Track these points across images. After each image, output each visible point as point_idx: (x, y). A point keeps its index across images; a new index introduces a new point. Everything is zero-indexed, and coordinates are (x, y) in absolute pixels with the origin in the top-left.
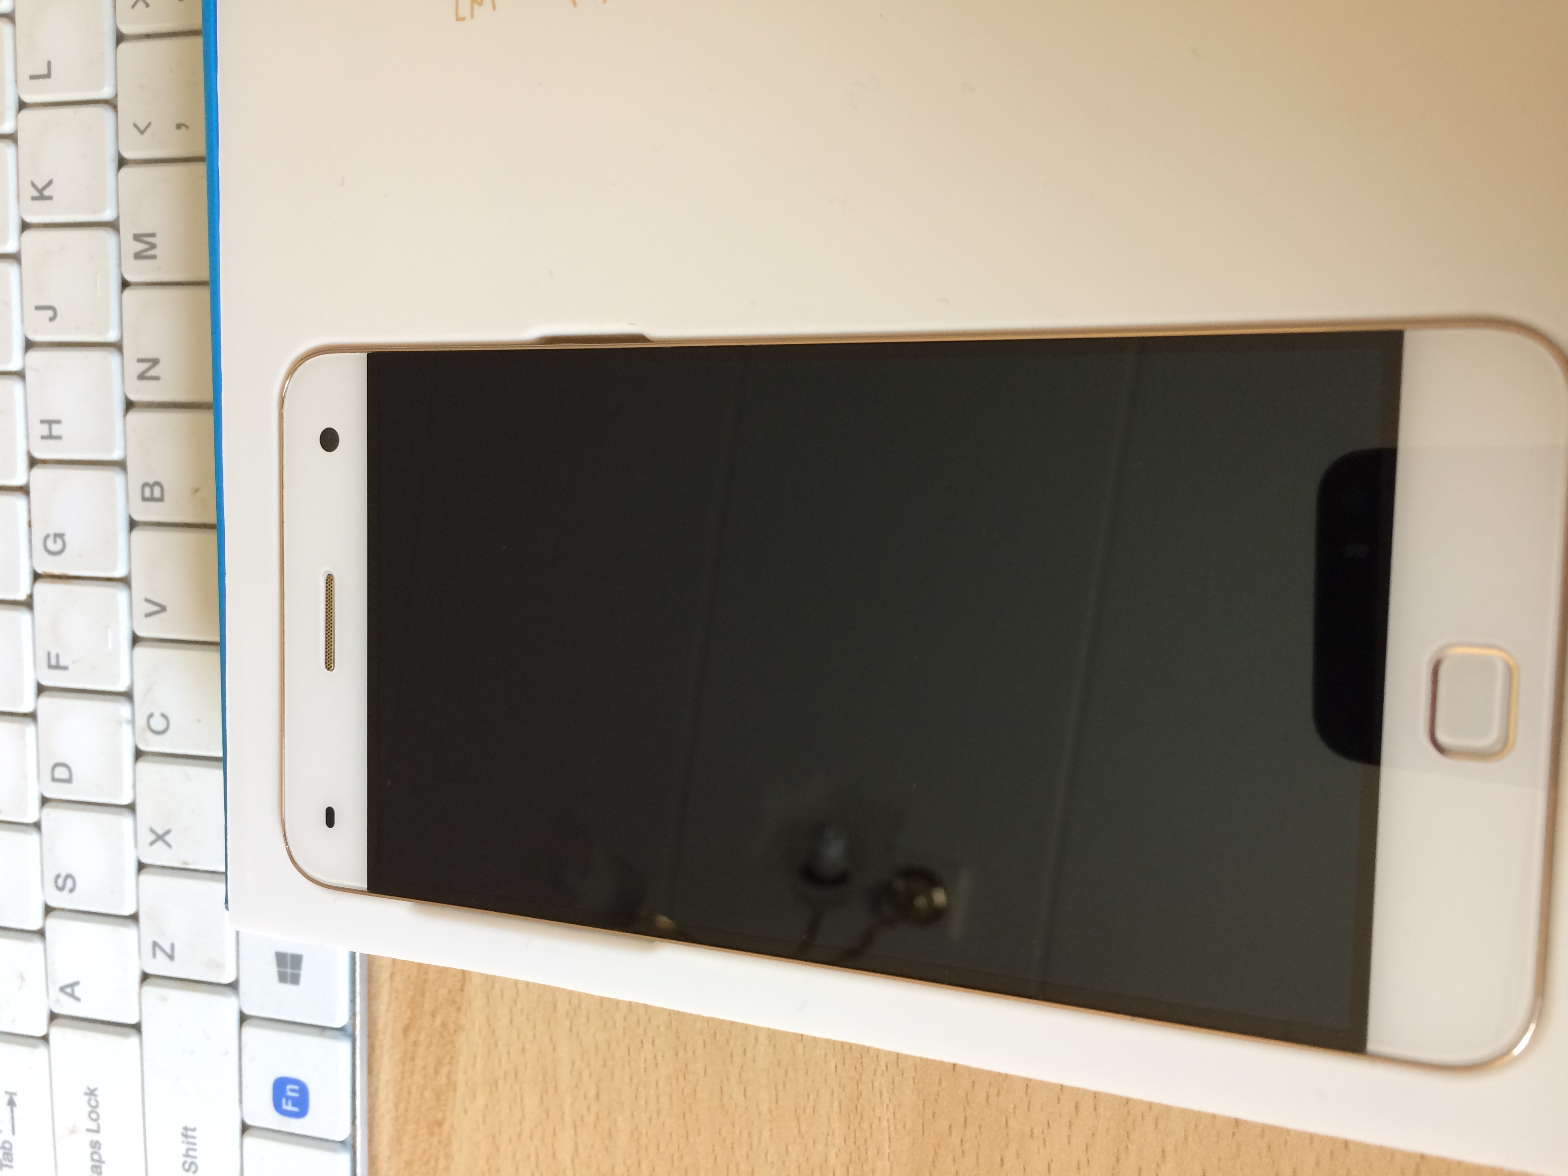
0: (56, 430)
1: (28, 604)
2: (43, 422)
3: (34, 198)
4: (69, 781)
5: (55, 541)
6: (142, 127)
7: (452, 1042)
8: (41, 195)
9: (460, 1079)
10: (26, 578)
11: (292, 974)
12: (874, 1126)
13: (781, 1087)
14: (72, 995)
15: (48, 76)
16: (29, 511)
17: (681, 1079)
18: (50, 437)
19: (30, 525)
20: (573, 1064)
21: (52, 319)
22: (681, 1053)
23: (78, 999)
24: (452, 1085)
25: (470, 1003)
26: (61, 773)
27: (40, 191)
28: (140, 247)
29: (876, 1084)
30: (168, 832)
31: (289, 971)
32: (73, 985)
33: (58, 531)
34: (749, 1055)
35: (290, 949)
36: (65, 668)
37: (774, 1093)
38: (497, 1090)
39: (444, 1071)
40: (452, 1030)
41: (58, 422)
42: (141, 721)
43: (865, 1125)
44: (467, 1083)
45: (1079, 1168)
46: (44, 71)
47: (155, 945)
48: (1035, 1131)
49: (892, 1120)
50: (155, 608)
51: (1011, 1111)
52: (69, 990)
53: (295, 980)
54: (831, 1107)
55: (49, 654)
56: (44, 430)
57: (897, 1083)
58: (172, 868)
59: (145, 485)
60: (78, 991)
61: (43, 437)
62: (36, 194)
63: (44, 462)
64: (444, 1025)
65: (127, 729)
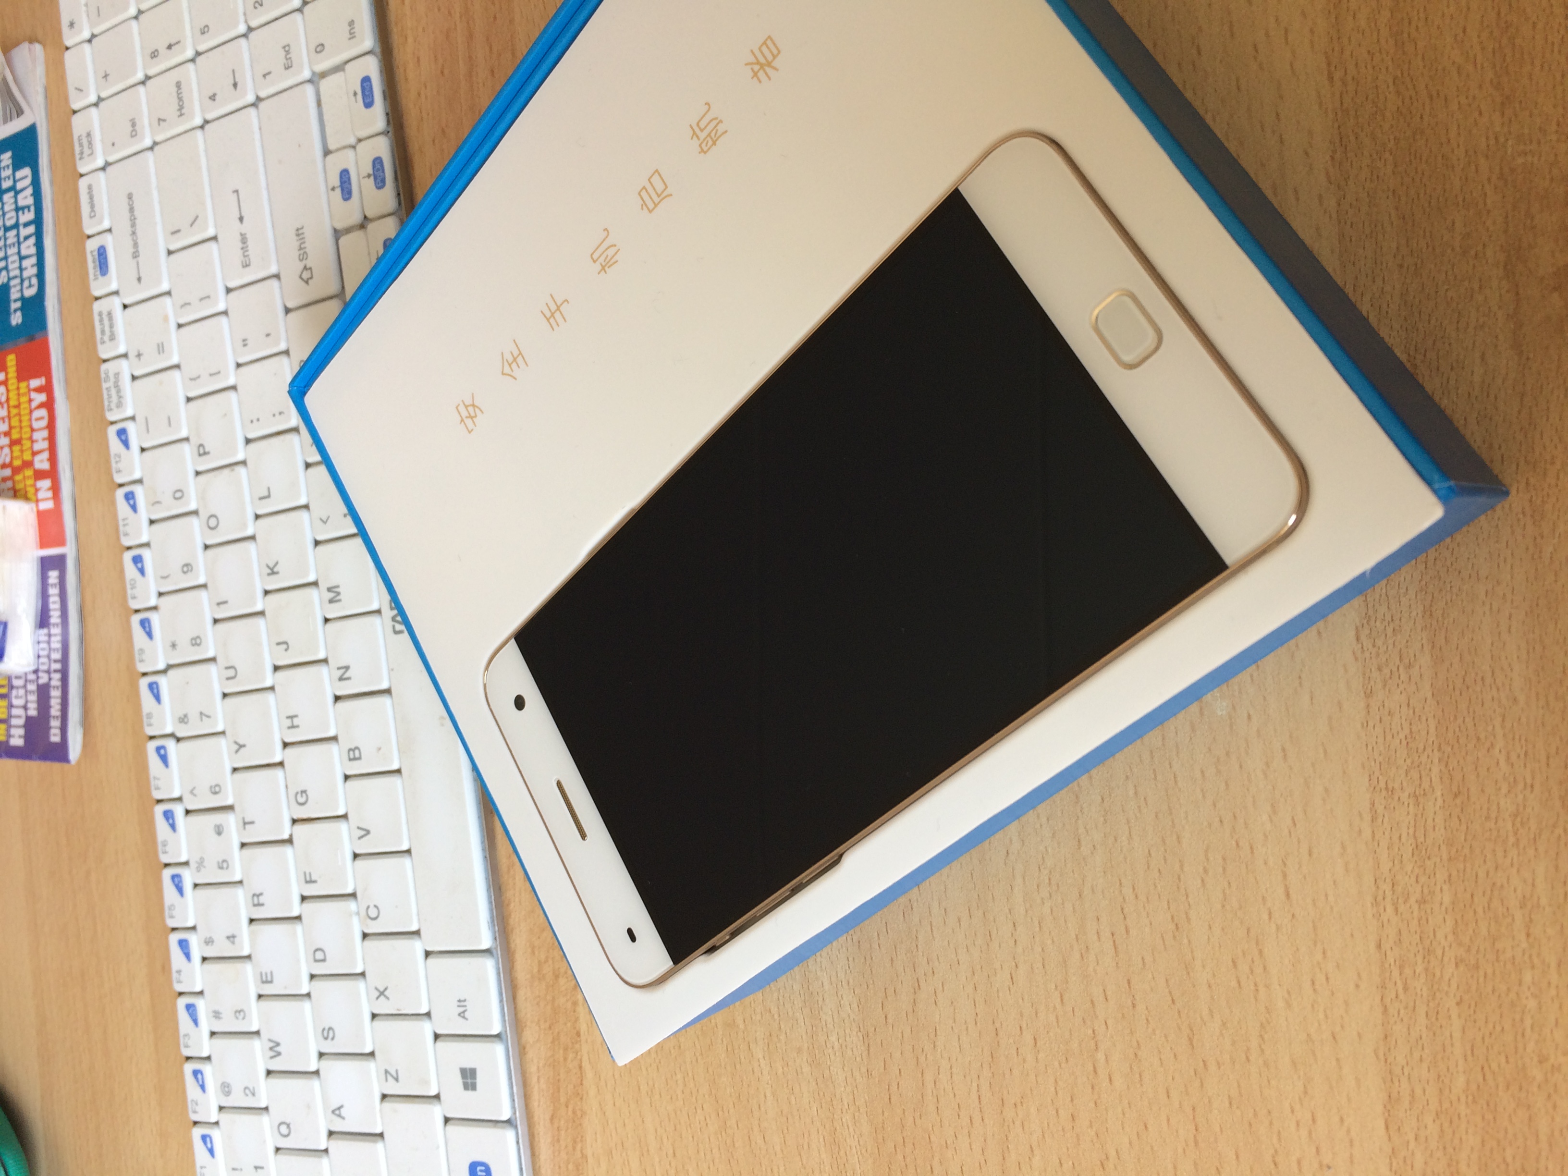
0: (296, 721)
1: (290, 841)
2: (288, 718)
3: (269, 574)
4: (324, 960)
5: (302, 796)
6: (325, 520)
7: (581, 1125)
8: (273, 572)
9: (589, 1152)
10: (287, 823)
11: (471, 1083)
12: (848, 1153)
13: (785, 1131)
14: (339, 1116)
15: (269, 496)
16: (286, 778)
17: (723, 1134)
18: (293, 727)
19: (287, 787)
20: (656, 1131)
21: (286, 650)
22: (720, 1113)
23: (343, 1118)
24: (584, 1157)
25: (587, 1093)
26: (319, 955)
27: (272, 569)
28: (331, 595)
29: (844, 1120)
30: (386, 989)
31: (469, 1081)
32: (339, 1108)
33: (303, 789)
34: (762, 1109)
35: (468, 1065)
36: (315, 882)
37: (782, 1136)
38: (612, 1157)
39: (579, 1147)
40: (579, 1115)
41: (296, 716)
42: (363, 912)
43: (842, 1153)
44: (593, 1155)
45: (981, 1168)
46: (266, 494)
47: (386, 1072)
48: (948, 1142)
49: (858, 1147)
50: (363, 833)
51: (931, 1129)
52: (337, 1112)
53: (473, 1087)
54: (819, 1142)
55: (305, 873)
56: (288, 723)
57: (856, 1118)
58: (392, 1015)
59: (350, 750)
60: (343, 1112)
61: (289, 728)
62: (269, 571)
63: (293, 744)
64: (574, 1112)
65: (355, 920)
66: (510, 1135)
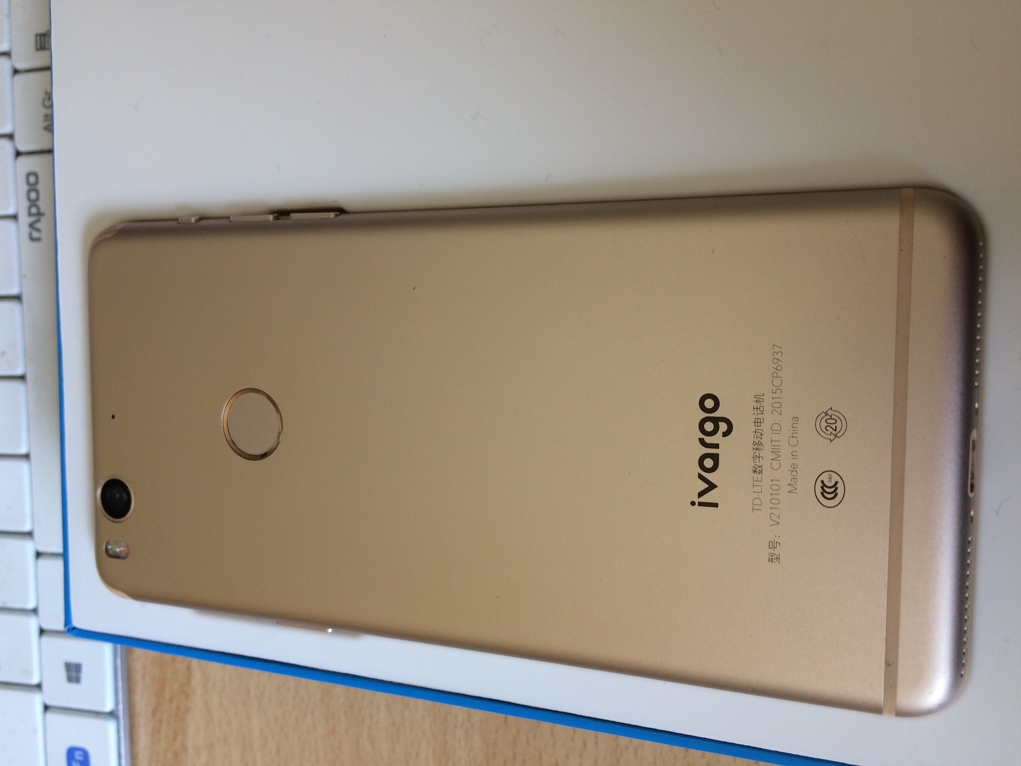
7: (184, 719)
11: (76, 676)
20: (262, 731)
22: (330, 719)
25: (194, 692)
31: (73, 674)
38: (214, 750)
39: (179, 739)
40: (183, 711)
44: (194, 747)
53: (77, 681)
66: (111, 726)
